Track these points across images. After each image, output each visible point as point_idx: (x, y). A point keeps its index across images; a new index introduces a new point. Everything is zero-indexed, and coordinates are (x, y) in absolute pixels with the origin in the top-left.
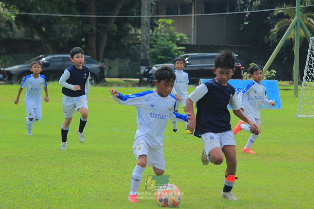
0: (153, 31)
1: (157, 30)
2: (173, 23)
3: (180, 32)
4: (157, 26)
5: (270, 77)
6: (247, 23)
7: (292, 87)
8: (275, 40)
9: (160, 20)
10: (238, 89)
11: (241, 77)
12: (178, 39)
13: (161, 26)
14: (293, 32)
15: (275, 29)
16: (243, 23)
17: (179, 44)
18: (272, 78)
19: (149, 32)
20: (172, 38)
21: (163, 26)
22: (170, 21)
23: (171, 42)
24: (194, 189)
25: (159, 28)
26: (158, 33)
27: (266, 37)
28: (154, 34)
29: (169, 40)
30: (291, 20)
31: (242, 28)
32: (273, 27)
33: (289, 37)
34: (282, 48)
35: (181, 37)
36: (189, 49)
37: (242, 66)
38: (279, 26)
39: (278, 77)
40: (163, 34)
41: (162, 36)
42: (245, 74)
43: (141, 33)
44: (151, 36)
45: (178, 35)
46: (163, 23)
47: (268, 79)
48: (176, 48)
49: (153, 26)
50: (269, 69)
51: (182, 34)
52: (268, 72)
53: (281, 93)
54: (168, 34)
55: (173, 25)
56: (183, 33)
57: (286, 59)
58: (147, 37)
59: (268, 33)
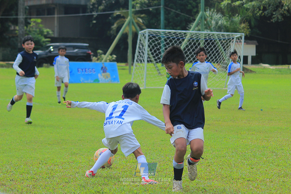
0: (27, 27)
1: (30, 27)
2: (41, 22)
3: (46, 28)
4: (30, 24)
5: (111, 60)
6: (94, 22)
7: (127, 67)
8: (115, 34)
9: (32, 20)
10: (89, 69)
11: (90, 60)
12: (45, 33)
13: (32, 24)
14: (127, 28)
15: (115, 26)
16: (92, 21)
17: (46, 37)
18: (114, 61)
19: (24, 29)
20: (41, 33)
21: (34, 24)
22: (39, 21)
23: (40, 35)
24: (56, 141)
25: (31, 25)
26: (31, 29)
27: (108, 32)
28: (28, 29)
29: (38, 34)
30: (126, 19)
31: (91, 25)
32: (113, 25)
33: (125, 32)
34: (120, 40)
35: (48, 32)
36: (53, 40)
37: (92, 52)
38: (117, 24)
39: (118, 60)
40: (34, 29)
41: (34, 31)
42: (94, 58)
43: (18, 29)
44: (26, 31)
45: (45, 30)
46: (35, 22)
47: (110, 61)
48: (44, 39)
49: (27, 23)
50: (111, 54)
51: (48, 30)
52: (110, 57)
53: (120, 72)
54: (38, 30)
55: (41, 23)
56: (49, 28)
57: (123, 47)
58: (23, 32)
59: (110, 29)
